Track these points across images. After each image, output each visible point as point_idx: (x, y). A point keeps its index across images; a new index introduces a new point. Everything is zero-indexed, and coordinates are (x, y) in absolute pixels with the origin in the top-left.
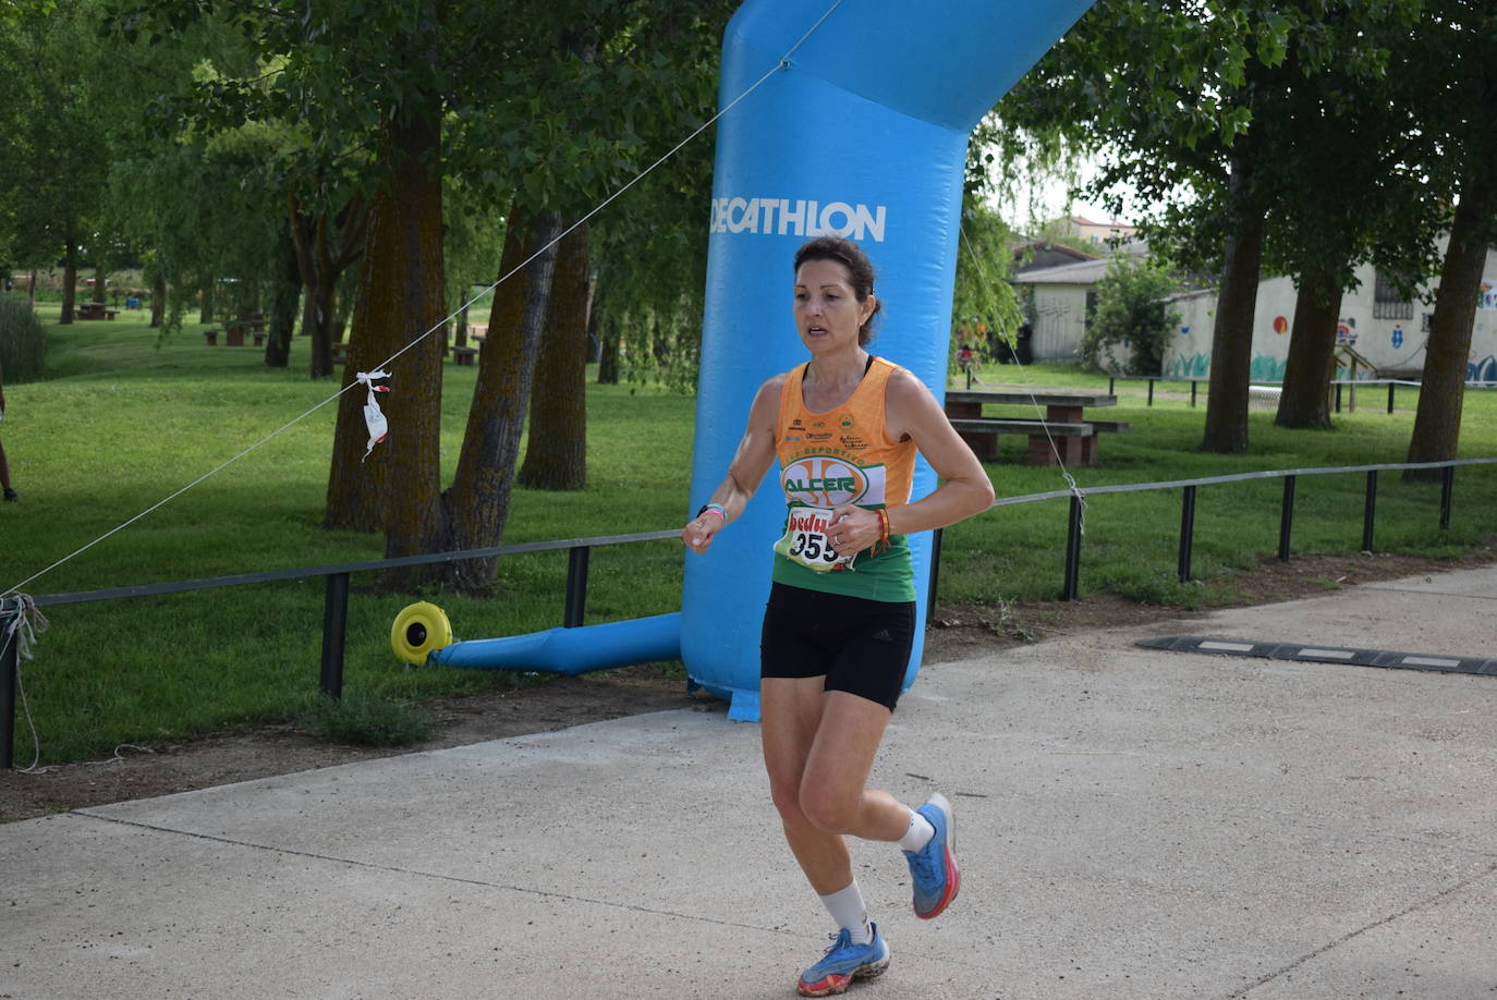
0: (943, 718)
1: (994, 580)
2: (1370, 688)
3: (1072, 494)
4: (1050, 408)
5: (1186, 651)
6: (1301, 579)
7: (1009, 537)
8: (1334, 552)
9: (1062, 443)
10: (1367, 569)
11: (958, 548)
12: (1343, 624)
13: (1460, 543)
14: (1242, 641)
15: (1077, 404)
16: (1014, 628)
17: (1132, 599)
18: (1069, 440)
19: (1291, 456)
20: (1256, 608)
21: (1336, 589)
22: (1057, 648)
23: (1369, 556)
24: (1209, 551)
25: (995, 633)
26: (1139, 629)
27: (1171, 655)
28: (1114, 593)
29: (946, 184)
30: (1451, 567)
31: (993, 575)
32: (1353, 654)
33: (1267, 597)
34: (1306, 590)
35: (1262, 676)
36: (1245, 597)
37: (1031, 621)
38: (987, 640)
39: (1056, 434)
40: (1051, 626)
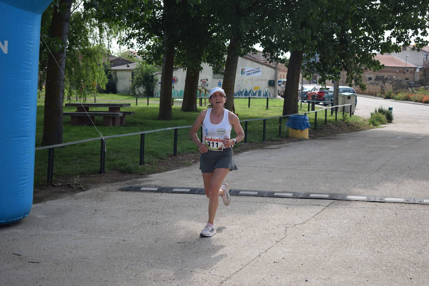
0: (39, 225)
1: (77, 167)
2: (194, 203)
3: (101, 138)
4: (109, 108)
5: (136, 191)
6: (181, 162)
7: (87, 152)
8: (191, 152)
9: (114, 119)
12: (190, 178)
14: (156, 186)
15: (118, 107)
16: (79, 185)
17: (123, 172)
18: (116, 118)
19: (185, 120)
20: (164, 173)
21: (190, 165)
22: (92, 192)
24: (152, 153)
25: (72, 188)
26: (123, 183)
27: (131, 193)
28: (118, 170)
29: (32, 33)
31: (78, 165)
32: (190, 190)
33: (168, 168)
34: (181, 165)
35: (159, 199)
36: (160, 169)
37: (86, 182)
38: (69, 190)
39: (111, 116)
40: (93, 184)
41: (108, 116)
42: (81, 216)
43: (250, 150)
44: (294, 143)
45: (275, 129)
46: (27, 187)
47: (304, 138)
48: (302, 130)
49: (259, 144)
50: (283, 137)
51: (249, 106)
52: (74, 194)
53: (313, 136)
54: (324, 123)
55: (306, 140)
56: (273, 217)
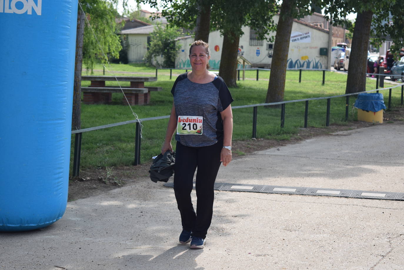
1: (106, 157)
2: (261, 204)
3: (137, 121)
4: (131, 82)
7: (113, 137)
8: (242, 139)
9: (137, 96)
10: (255, 145)
11: (92, 143)
12: (249, 171)
13: (289, 133)
15: (142, 81)
16: (113, 180)
18: (139, 95)
21: (243, 155)
22: (130, 189)
23: (255, 140)
25: (104, 183)
30: (286, 143)
31: (106, 155)
32: (253, 187)
37: (120, 176)
38: (101, 186)
39: (134, 92)
40: (129, 178)
41: (130, 92)
42: (125, 219)
43: (314, 137)
44: (366, 128)
45: (338, 110)
46: (62, 182)
47: (378, 122)
48: (375, 112)
49: (322, 129)
50: (350, 121)
51: (300, 81)
52: (109, 191)
53: (388, 119)
54: (400, 102)
55: (380, 124)
56: (367, 223)
